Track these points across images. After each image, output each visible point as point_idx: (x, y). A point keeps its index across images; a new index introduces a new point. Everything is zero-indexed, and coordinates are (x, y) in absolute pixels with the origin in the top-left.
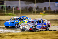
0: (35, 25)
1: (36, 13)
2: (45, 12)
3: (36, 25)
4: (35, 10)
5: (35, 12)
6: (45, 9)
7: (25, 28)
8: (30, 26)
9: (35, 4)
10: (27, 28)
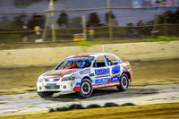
0: (88, 75)
1: (57, 37)
2: (92, 32)
3: (93, 75)
4: (53, 27)
5: (54, 33)
6: (94, 19)
7: (58, 87)
8: (73, 78)
9: (51, 4)
10: (65, 87)
